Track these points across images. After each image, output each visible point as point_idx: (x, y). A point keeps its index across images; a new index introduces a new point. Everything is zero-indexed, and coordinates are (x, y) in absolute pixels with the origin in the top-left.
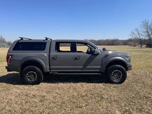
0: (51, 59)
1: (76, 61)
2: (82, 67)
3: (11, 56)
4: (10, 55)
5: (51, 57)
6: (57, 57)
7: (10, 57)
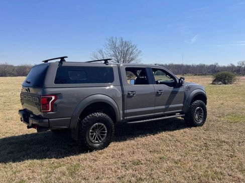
0: (125, 97)
1: (157, 98)
2: (163, 107)
3: (55, 95)
4: (53, 95)
5: (126, 93)
6: (134, 93)
7: (53, 98)
